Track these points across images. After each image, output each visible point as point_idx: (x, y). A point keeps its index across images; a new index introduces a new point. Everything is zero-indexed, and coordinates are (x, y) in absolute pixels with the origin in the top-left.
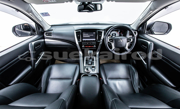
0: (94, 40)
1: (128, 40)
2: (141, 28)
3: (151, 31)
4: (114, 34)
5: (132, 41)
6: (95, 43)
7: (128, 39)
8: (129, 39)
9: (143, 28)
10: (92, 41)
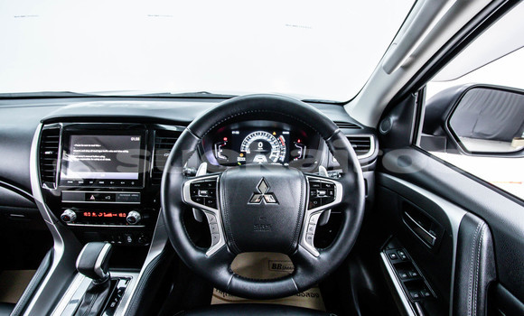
0: (128, 182)
1: (318, 193)
2: (393, 119)
3: (445, 133)
4: (260, 145)
5: (338, 199)
6: (136, 194)
7: (313, 186)
8: (323, 186)
9: (404, 119)
10: (117, 182)
